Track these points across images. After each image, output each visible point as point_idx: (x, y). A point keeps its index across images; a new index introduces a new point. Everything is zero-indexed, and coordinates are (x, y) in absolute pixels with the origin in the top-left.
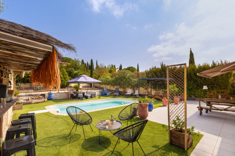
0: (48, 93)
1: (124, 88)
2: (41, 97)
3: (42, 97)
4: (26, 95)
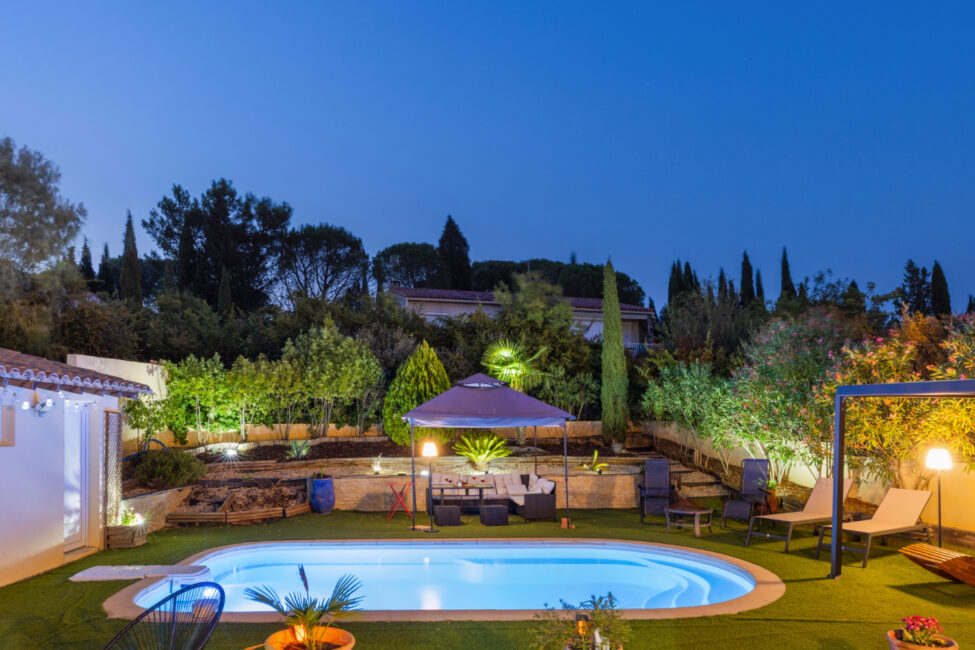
0: (313, 476)
3: (294, 494)
4: (234, 483)
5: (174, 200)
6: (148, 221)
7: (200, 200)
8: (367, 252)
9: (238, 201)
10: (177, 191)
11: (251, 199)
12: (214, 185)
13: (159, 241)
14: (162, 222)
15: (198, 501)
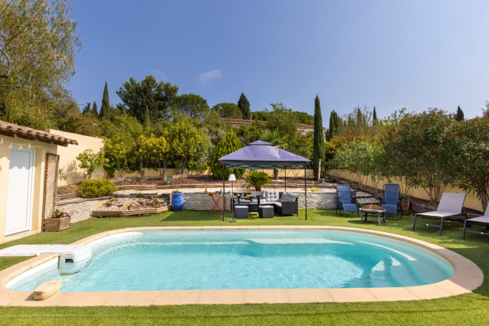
0: (173, 192)
1: (430, 186)
2: (160, 200)
3: (163, 201)
4: (132, 196)
5: (130, 83)
6: (119, 91)
7: (140, 83)
8: (208, 105)
9: (157, 84)
10: (131, 80)
11: (162, 84)
12: (146, 77)
13: (123, 99)
14: (124, 92)
15: (111, 205)
